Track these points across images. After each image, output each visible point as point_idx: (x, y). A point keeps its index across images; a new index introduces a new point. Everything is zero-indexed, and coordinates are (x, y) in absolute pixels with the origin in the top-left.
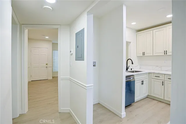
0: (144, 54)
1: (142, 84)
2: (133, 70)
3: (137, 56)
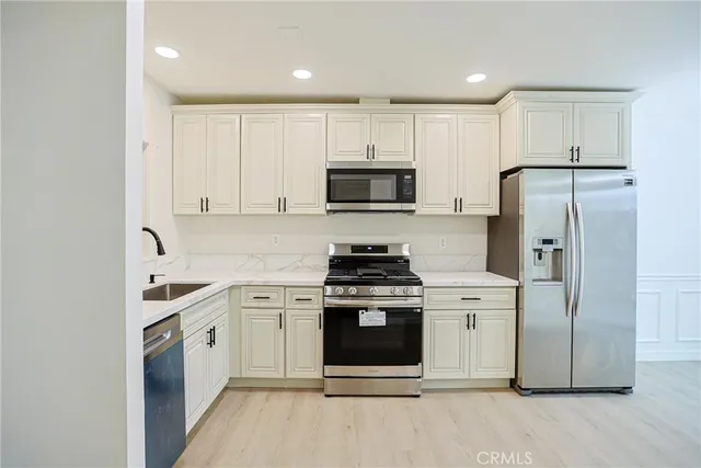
0: (205, 205)
1: (212, 342)
2: (159, 282)
3: (175, 215)
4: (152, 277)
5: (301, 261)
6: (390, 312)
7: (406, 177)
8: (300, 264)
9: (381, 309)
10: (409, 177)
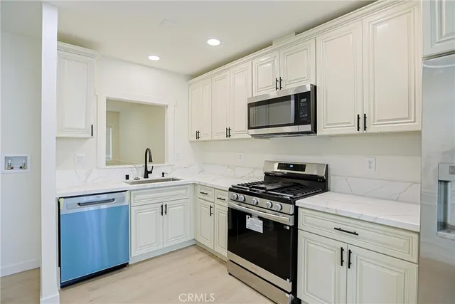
0: (198, 135)
1: (163, 212)
3: (190, 142)
4: (163, 174)
5: (253, 172)
6: (266, 222)
7: (302, 100)
8: (252, 175)
9: (260, 218)
10: (305, 100)
